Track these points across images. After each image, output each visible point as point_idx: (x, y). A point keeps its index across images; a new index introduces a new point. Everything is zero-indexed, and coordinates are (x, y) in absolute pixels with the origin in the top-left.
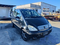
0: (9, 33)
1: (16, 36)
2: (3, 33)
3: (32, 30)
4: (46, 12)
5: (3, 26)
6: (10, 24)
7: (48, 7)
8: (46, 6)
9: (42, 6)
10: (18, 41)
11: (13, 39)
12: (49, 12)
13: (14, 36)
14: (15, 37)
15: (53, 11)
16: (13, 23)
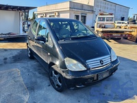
0: (23, 74)
1: (38, 81)
2: (10, 74)
3: (74, 69)
4: (105, 22)
5: (8, 57)
6: (23, 50)
7: (111, 9)
8: (106, 6)
9: (98, 6)
10: (43, 92)
11: (31, 88)
12: (111, 20)
13: (33, 79)
14: (36, 82)
15: (123, 19)
16: (30, 49)
